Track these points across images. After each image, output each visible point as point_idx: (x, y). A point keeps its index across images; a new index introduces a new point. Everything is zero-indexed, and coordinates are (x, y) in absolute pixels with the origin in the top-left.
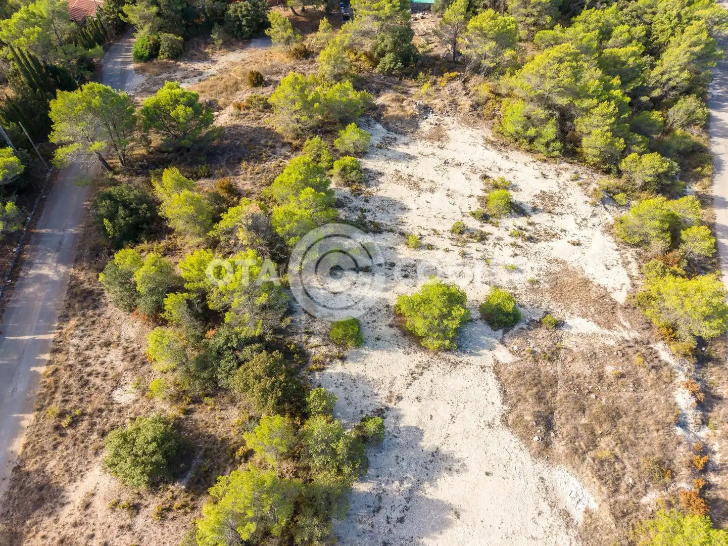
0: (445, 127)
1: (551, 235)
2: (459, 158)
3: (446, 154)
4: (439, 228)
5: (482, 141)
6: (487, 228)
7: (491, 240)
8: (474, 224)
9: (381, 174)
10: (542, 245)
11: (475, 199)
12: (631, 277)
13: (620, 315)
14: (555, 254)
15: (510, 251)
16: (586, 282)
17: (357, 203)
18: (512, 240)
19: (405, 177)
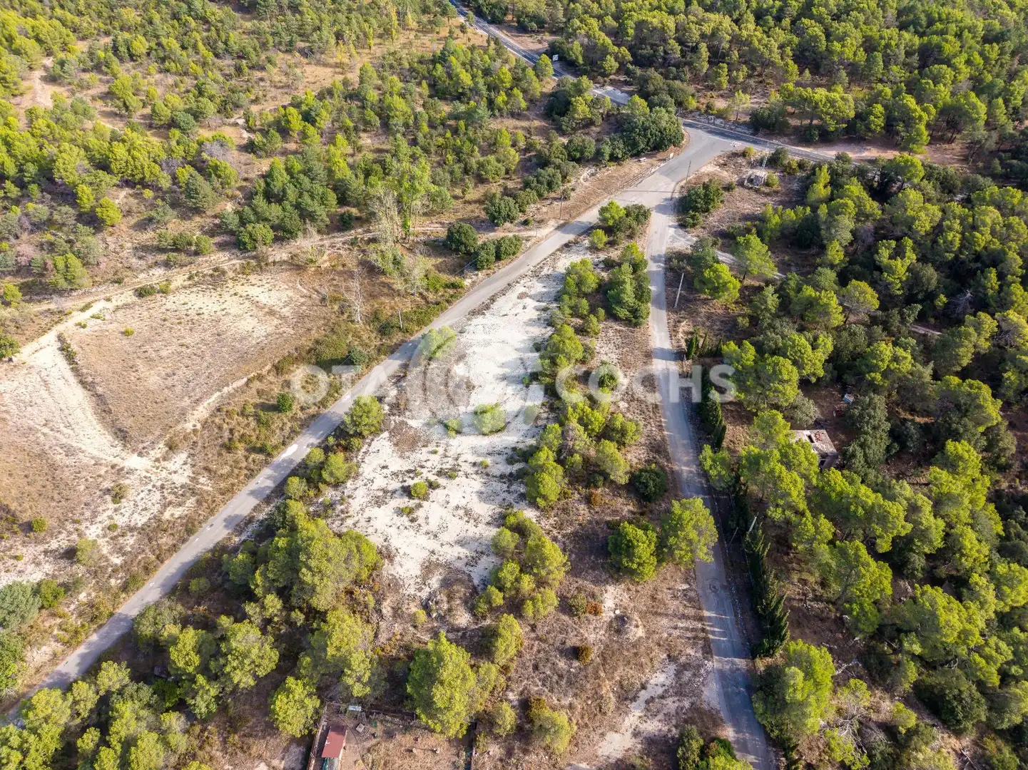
0: (419, 580)
1: (395, 474)
2: (424, 538)
3: (433, 544)
4: (464, 478)
5: (397, 559)
6: (432, 478)
7: (435, 471)
8: (442, 481)
9: (488, 524)
13: (392, 427)
14: (400, 461)
15: (428, 464)
16: (396, 445)
17: (510, 498)
18: (423, 470)
19: (472, 521)
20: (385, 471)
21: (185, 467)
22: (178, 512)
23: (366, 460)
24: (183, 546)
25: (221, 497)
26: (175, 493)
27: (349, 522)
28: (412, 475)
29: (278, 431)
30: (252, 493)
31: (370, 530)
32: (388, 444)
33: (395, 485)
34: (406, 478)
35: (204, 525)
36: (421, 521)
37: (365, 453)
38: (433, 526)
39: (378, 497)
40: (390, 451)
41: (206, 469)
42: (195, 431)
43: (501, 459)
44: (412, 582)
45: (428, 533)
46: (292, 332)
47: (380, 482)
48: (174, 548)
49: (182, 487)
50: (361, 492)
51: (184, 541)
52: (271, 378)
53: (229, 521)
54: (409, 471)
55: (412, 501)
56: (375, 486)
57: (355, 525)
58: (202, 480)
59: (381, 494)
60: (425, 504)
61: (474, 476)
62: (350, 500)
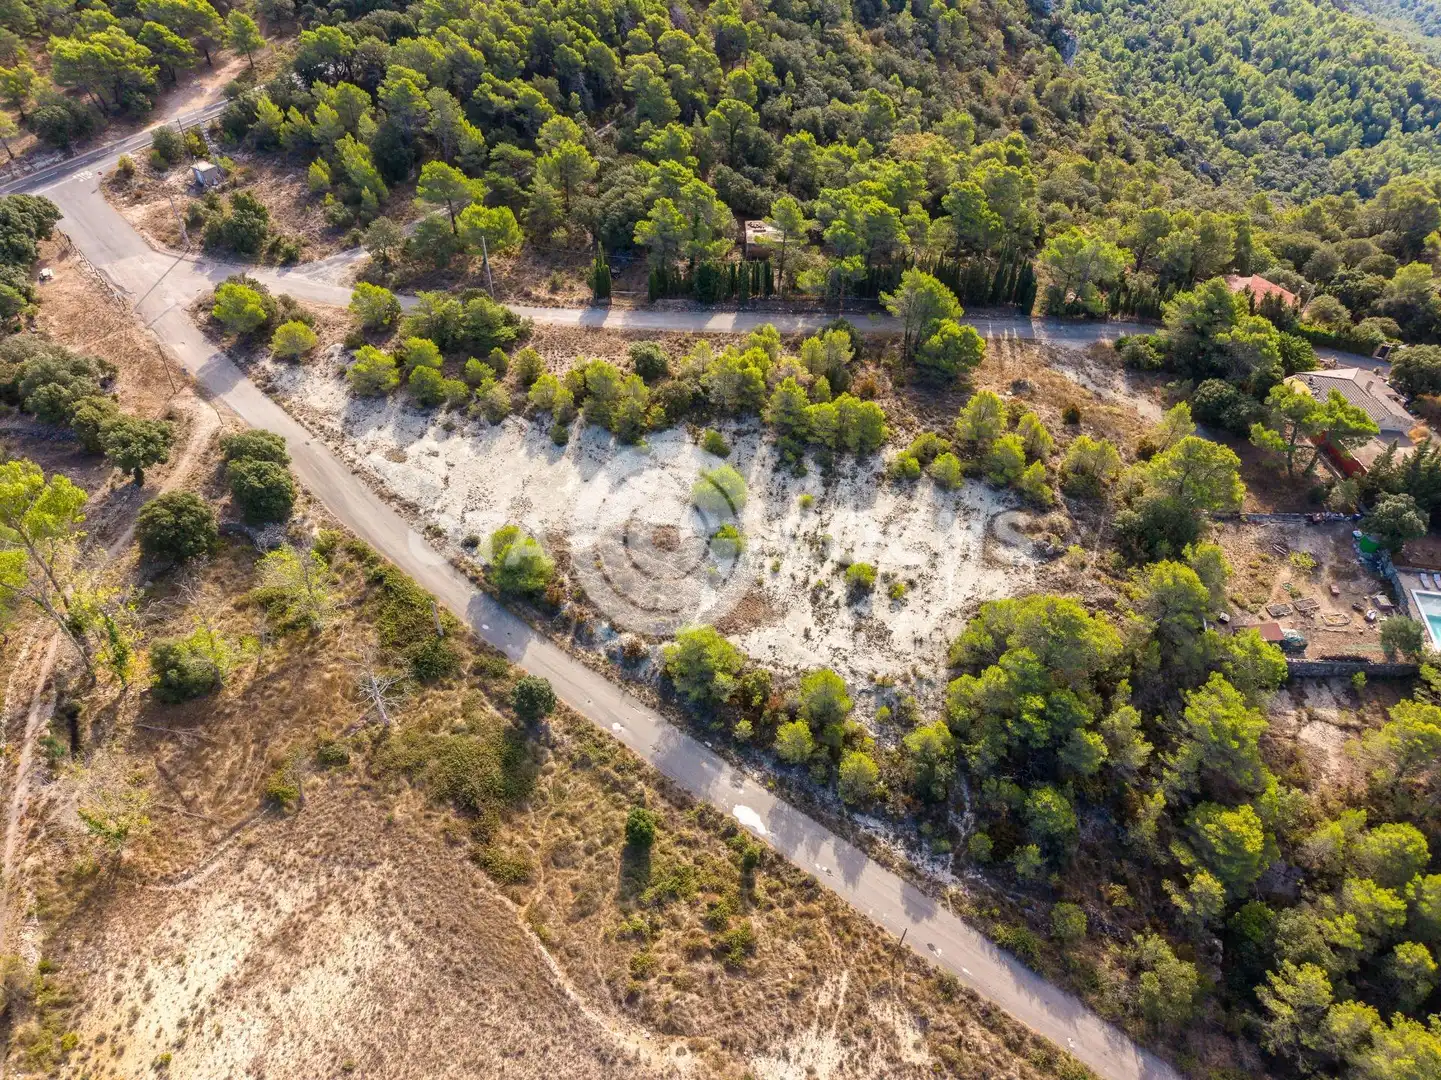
0: (1011, 571)
1: (821, 618)
3: (952, 557)
6: (829, 567)
7: (816, 565)
9: (909, 498)
10: (808, 606)
11: (873, 564)
12: (759, 661)
14: (793, 614)
15: (800, 574)
16: (756, 623)
18: (812, 581)
19: (908, 515)
20: (814, 633)
21: (794, 1051)
22: (909, 1036)
23: (792, 664)
24: (984, 998)
25: (863, 944)
26: (865, 1056)
27: (924, 670)
28: (823, 595)
29: (697, 853)
30: (852, 876)
31: (938, 637)
32: (754, 636)
33: (845, 617)
34: (831, 602)
35: (931, 965)
36: (912, 575)
37: (776, 666)
38: (920, 559)
39: (870, 638)
40: (770, 632)
41: (794, 996)
42: (696, 1048)
43: (794, 486)
44: (1016, 578)
45: (933, 566)
46: (386, 866)
47: (839, 638)
48: (990, 1018)
49: (846, 1042)
50: (863, 664)
51: (974, 997)
52: (538, 894)
53: (917, 912)
54: (815, 599)
55: (878, 588)
56: (849, 646)
57: (928, 662)
58: (825, 1000)
59: (862, 636)
60: (881, 570)
61: (825, 516)
62: (878, 677)
